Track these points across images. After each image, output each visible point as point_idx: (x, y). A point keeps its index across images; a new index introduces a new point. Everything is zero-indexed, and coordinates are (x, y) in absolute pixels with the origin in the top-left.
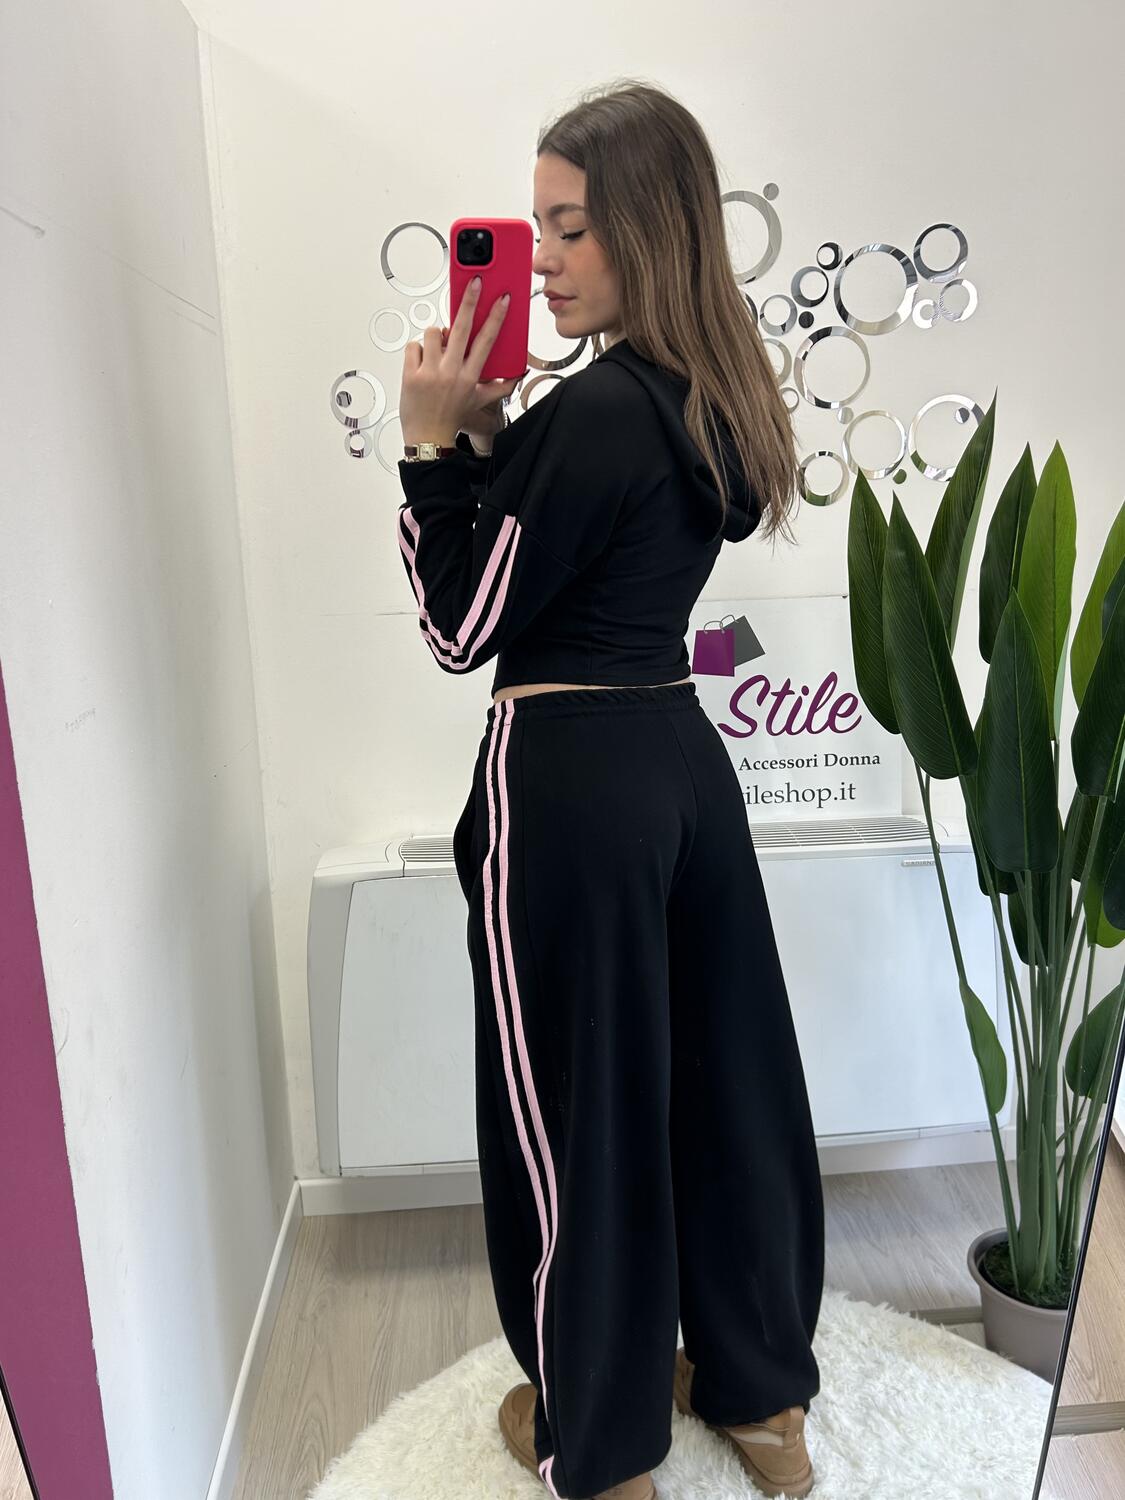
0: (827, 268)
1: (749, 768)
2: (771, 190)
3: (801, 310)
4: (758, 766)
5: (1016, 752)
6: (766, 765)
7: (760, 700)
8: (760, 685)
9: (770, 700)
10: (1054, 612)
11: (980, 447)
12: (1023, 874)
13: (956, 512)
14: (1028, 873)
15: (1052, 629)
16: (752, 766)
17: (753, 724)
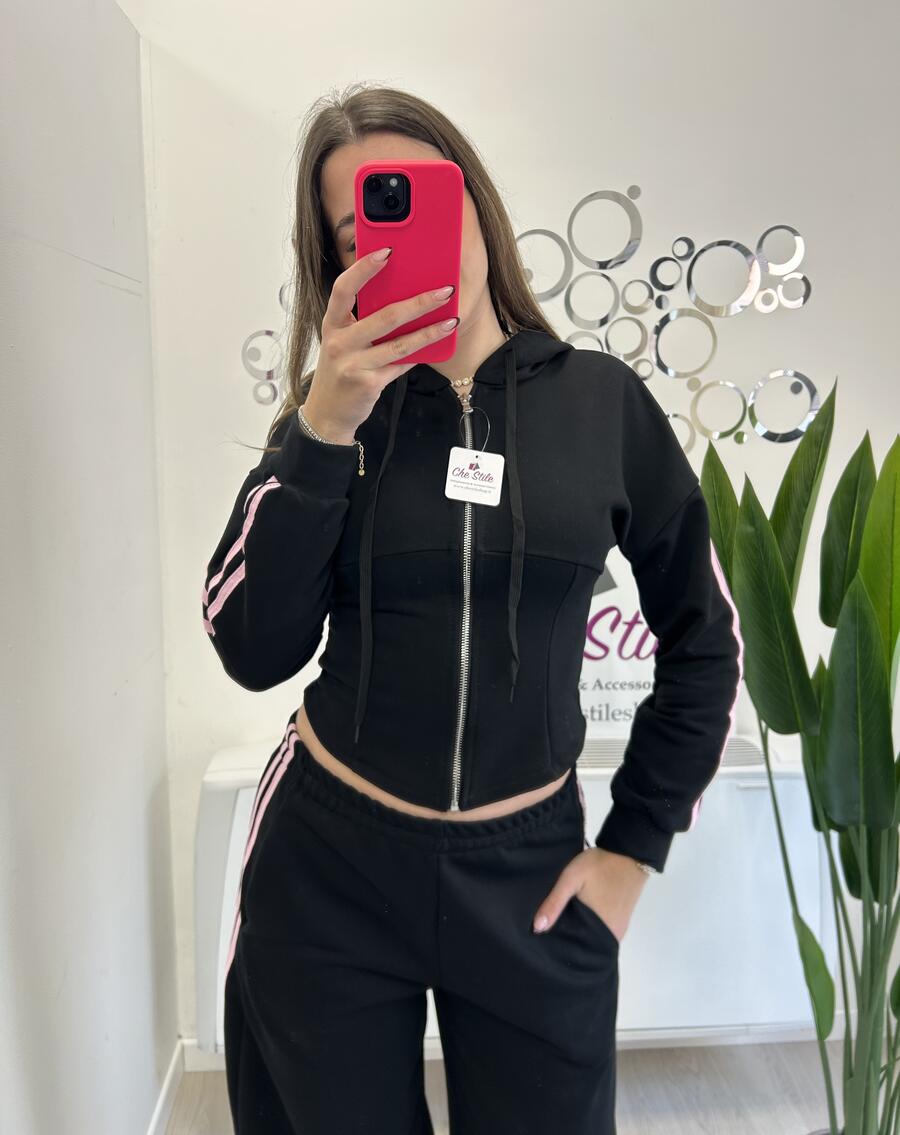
0: (681, 258)
1: (601, 687)
2: (634, 191)
3: (657, 293)
4: (610, 686)
5: (855, 719)
6: (618, 686)
7: (613, 627)
8: (612, 615)
9: (622, 628)
10: (891, 589)
11: (820, 428)
12: (858, 830)
13: (798, 485)
14: (863, 829)
15: (889, 603)
16: (604, 685)
17: (606, 649)
